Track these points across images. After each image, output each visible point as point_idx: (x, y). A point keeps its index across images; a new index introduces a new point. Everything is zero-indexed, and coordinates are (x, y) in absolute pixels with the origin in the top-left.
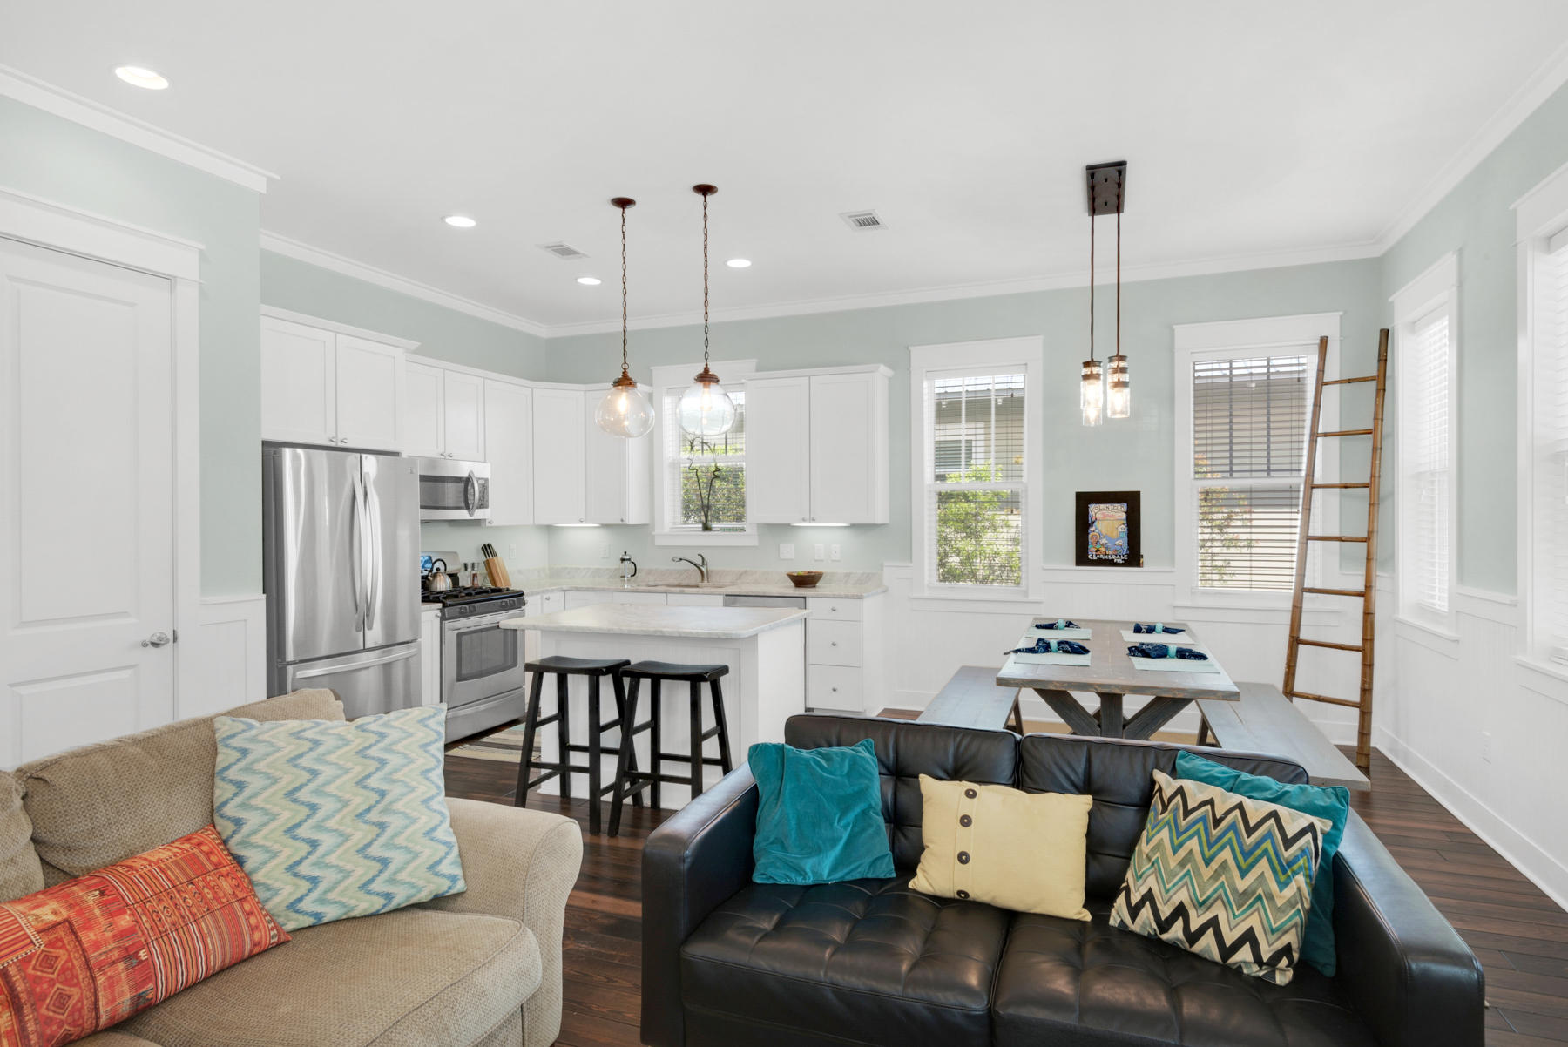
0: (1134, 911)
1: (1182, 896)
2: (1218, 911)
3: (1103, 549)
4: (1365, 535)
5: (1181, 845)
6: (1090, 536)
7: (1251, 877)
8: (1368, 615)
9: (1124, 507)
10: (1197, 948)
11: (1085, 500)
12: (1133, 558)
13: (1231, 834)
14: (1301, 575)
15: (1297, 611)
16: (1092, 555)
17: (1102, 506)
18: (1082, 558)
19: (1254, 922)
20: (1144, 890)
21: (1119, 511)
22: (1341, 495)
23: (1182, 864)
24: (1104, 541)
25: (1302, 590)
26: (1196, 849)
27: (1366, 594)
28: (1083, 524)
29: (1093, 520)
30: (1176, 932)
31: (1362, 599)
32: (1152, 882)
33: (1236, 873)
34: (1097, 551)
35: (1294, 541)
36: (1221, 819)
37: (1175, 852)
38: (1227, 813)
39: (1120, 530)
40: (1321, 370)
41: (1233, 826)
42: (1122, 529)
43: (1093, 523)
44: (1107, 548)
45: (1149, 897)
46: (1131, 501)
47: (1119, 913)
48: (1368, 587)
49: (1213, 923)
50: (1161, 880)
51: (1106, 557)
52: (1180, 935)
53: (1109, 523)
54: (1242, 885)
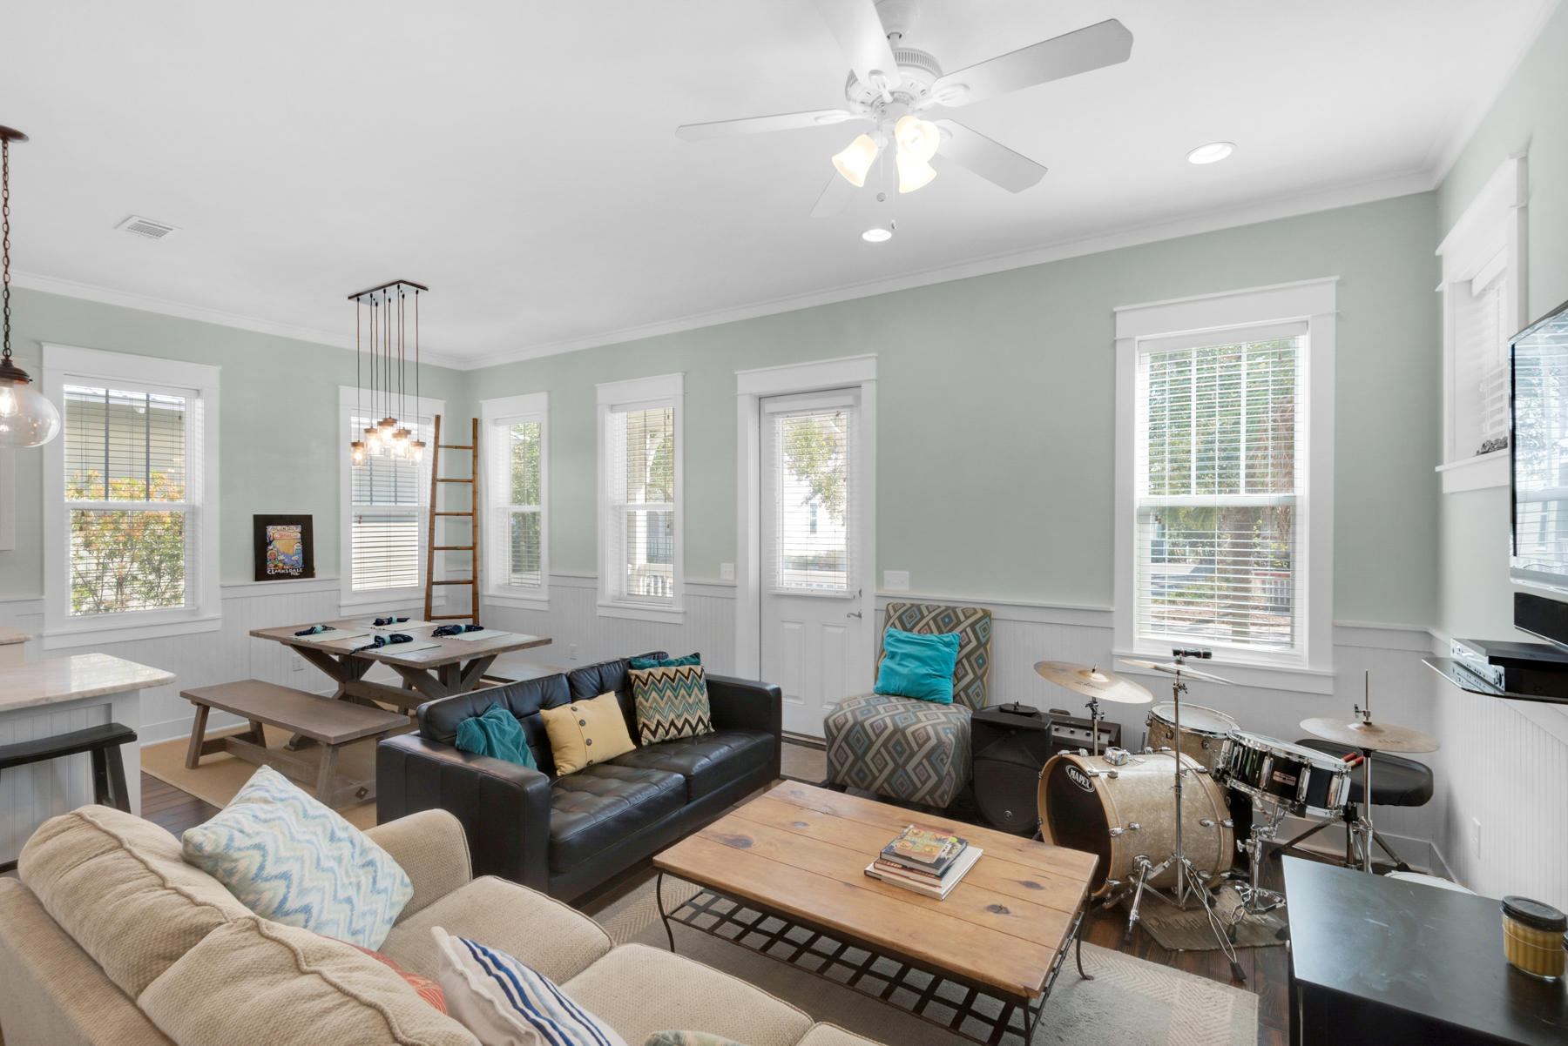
0: (654, 733)
1: (672, 716)
2: (686, 715)
3: (281, 565)
4: (471, 545)
5: (664, 695)
6: (268, 554)
7: (693, 696)
8: (475, 595)
9: (299, 528)
10: (682, 735)
11: (262, 523)
12: (307, 570)
13: (681, 682)
14: (430, 573)
15: (429, 597)
16: (271, 570)
17: (279, 527)
18: (261, 574)
19: (699, 713)
20: (655, 722)
21: (295, 532)
22: (446, 520)
23: (667, 703)
24: (281, 557)
25: (431, 583)
26: (671, 694)
27: (474, 582)
28: (261, 544)
29: (272, 539)
30: (673, 731)
31: (471, 585)
32: (658, 717)
33: (687, 697)
34: (276, 566)
35: (415, 555)
36: (675, 678)
37: (662, 699)
38: (675, 675)
39: (295, 547)
40: (437, 438)
41: (680, 679)
42: (298, 547)
43: (271, 542)
44: (284, 564)
45: (659, 723)
46: (305, 523)
47: (646, 737)
48: (475, 577)
49: (686, 720)
50: (661, 714)
51: (283, 571)
52: (676, 732)
53: (285, 541)
54: (691, 701)
